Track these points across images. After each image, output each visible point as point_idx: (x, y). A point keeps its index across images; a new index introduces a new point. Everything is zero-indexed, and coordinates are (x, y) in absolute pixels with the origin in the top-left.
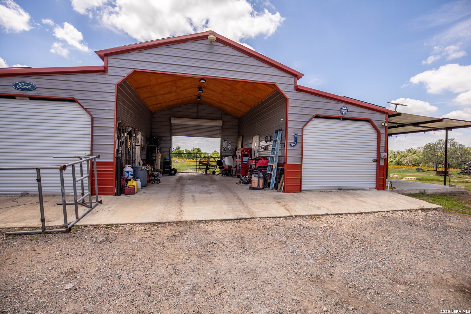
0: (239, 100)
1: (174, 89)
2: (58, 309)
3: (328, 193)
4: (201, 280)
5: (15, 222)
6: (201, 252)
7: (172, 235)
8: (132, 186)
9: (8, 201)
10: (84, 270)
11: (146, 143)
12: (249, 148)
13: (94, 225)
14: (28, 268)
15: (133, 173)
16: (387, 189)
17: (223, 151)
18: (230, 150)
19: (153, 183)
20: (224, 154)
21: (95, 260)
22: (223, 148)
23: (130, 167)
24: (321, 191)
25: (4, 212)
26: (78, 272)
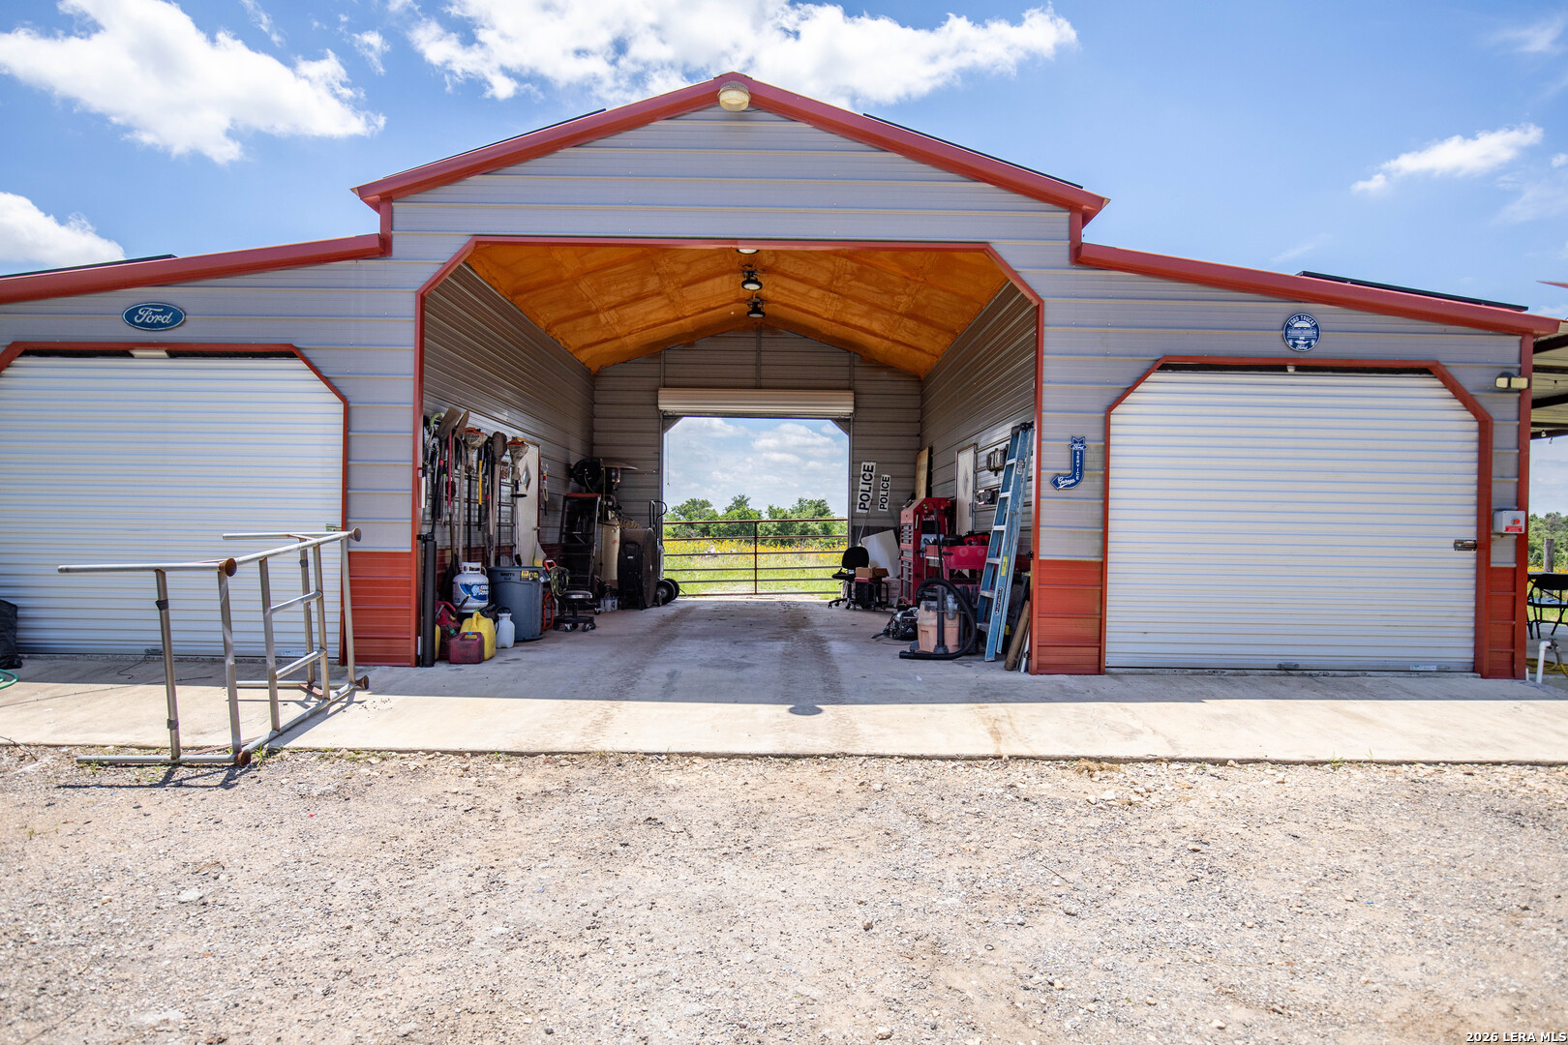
0: (901, 309)
1: (653, 283)
2: (148, 943)
3: (1226, 680)
4: (553, 917)
5: (111, 730)
6: (596, 844)
7: (539, 790)
8: (474, 634)
9: (107, 672)
10: (242, 862)
11: (567, 485)
12: (947, 499)
13: (318, 750)
14: (108, 847)
15: (487, 593)
16: (1534, 672)
17: (858, 511)
18: (886, 506)
19: (566, 630)
20: (862, 523)
21: (283, 841)
22: (859, 501)
23: (478, 569)
24: (1193, 674)
25: (89, 702)
26: (228, 865)
